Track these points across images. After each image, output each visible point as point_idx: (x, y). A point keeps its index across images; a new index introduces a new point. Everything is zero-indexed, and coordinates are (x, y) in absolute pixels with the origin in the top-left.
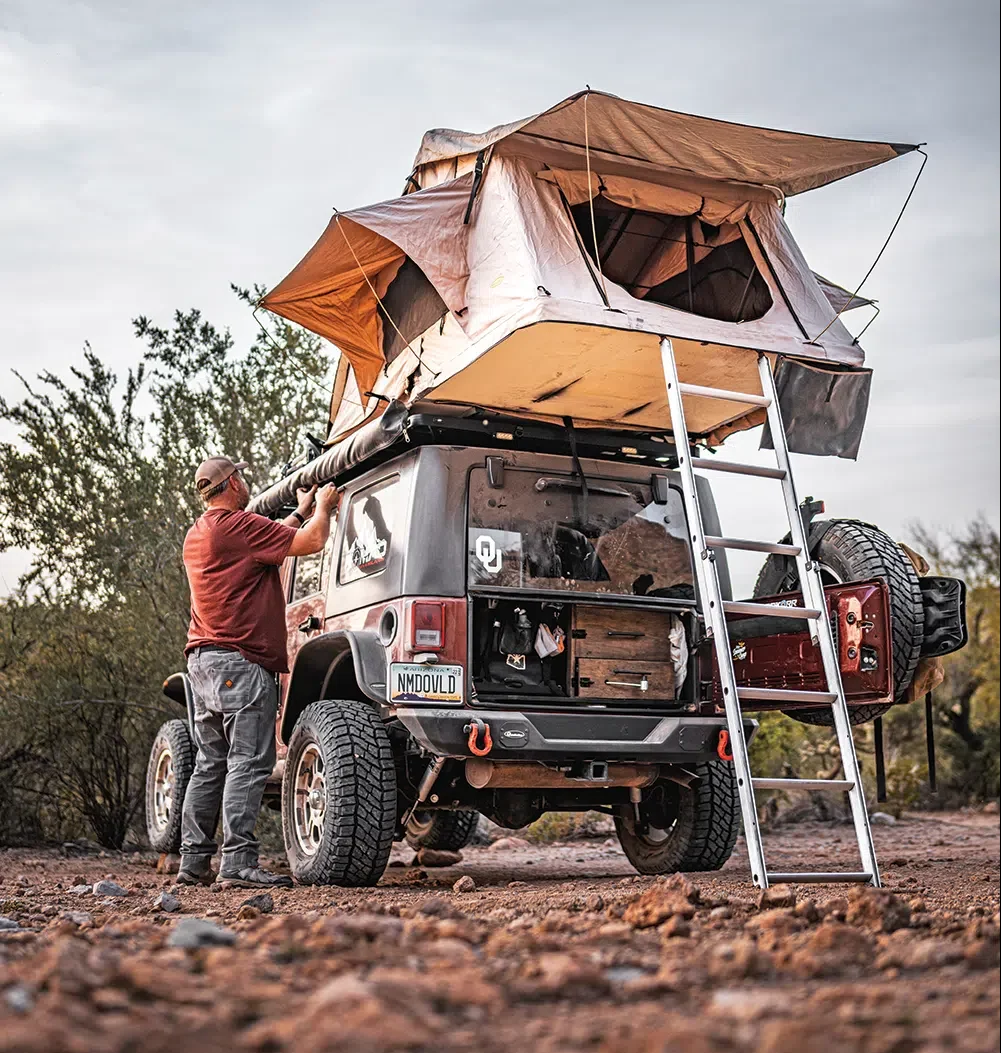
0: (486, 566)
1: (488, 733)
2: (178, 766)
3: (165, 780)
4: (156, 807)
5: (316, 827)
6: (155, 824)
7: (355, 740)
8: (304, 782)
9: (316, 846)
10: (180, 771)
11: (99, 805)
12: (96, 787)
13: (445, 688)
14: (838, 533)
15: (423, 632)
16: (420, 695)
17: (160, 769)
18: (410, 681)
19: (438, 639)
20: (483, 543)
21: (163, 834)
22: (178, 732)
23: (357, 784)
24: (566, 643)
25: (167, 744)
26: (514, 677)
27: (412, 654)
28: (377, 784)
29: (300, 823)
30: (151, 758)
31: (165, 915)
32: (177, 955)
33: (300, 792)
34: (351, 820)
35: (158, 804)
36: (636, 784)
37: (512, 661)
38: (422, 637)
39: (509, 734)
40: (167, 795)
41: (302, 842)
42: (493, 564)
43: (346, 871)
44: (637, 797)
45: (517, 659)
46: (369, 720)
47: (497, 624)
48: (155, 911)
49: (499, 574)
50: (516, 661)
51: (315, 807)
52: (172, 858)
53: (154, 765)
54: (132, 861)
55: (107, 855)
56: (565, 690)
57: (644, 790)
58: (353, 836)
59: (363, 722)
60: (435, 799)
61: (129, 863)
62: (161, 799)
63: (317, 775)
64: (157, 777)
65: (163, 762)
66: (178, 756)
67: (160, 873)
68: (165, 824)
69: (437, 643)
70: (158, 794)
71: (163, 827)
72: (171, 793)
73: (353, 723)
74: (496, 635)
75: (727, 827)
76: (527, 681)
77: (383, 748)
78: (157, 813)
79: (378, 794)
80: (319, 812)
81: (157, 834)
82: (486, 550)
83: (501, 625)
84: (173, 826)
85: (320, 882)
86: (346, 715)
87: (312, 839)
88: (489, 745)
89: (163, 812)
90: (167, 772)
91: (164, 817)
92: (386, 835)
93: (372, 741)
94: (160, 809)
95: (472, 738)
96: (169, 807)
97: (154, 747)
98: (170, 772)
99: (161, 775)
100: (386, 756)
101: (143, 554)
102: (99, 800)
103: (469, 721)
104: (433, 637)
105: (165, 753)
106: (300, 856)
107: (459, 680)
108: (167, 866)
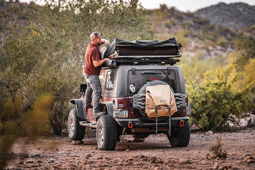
0: (132, 91)
1: (132, 124)
2: (75, 121)
3: (72, 123)
4: (70, 129)
6: (70, 133)
7: (109, 123)
8: (100, 130)
9: (102, 142)
10: (76, 122)
11: (54, 124)
12: (53, 119)
13: (124, 115)
15: (120, 105)
16: (119, 117)
17: (71, 120)
18: (118, 114)
19: (123, 106)
20: (131, 86)
21: (72, 136)
22: (75, 112)
23: (109, 132)
25: (72, 115)
27: (118, 109)
28: (113, 132)
29: (100, 138)
30: (69, 118)
31: (74, 157)
32: (77, 163)
33: (100, 132)
34: (108, 138)
35: (71, 128)
38: (120, 106)
39: (136, 123)
40: (73, 127)
41: (100, 142)
42: (133, 90)
43: (108, 148)
46: (112, 119)
48: (73, 157)
49: (134, 92)
51: (102, 135)
52: (75, 141)
53: (70, 119)
54: (65, 140)
55: (58, 138)
58: (109, 141)
59: (110, 119)
60: (126, 133)
61: (64, 141)
62: (72, 127)
64: (70, 122)
65: (71, 119)
66: (75, 118)
67: (72, 144)
68: (73, 134)
69: (122, 107)
70: (71, 126)
71: (72, 134)
72: (74, 126)
73: (108, 120)
75: (187, 138)
77: (114, 125)
78: (71, 131)
79: (113, 133)
81: (71, 136)
82: (132, 88)
84: (75, 134)
85: (103, 150)
86: (107, 118)
87: (102, 141)
88: (132, 126)
89: (72, 130)
90: (72, 121)
91: (72, 132)
92: (115, 141)
93: (112, 123)
94: (71, 130)
95: (129, 125)
96: (74, 130)
97: (69, 115)
98: (73, 121)
99: (71, 122)
100: (115, 126)
101: (64, 66)
102: (54, 123)
103: (128, 121)
104: (122, 106)
105: (72, 117)
106: (100, 145)
107: (127, 113)
108: (74, 143)
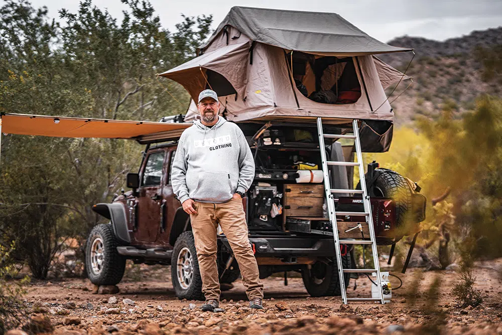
2: (106, 247)
3: (97, 252)
4: (92, 263)
5: (187, 279)
6: (92, 272)
8: (181, 261)
9: (187, 286)
14: (383, 177)
17: (94, 246)
21: (98, 276)
24: (282, 210)
25: (99, 235)
26: (263, 224)
29: (180, 277)
33: (179, 265)
36: (309, 263)
37: (262, 218)
39: (261, 247)
40: (99, 258)
41: (181, 284)
44: (310, 267)
45: (264, 217)
47: (256, 204)
50: (264, 218)
51: (187, 271)
52: (104, 287)
53: (91, 245)
56: (282, 228)
57: (312, 266)
60: (232, 268)
62: (95, 260)
63: (187, 259)
64: (92, 250)
65: (96, 243)
66: (105, 242)
68: (98, 272)
70: (93, 257)
72: (101, 258)
74: (256, 208)
76: (268, 225)
78: (93, 267)
80: (188, 273)
81: (94, 276)
83: (258, 204)
87: (185, 283)
89: (96, 266)
90: (98, 248)
91: (98, 269)
94: (94, 264)
96: (100, 264)
98: (100, 248)
99: (94, 249)
105: (97, 239)
106: (180, 289)
